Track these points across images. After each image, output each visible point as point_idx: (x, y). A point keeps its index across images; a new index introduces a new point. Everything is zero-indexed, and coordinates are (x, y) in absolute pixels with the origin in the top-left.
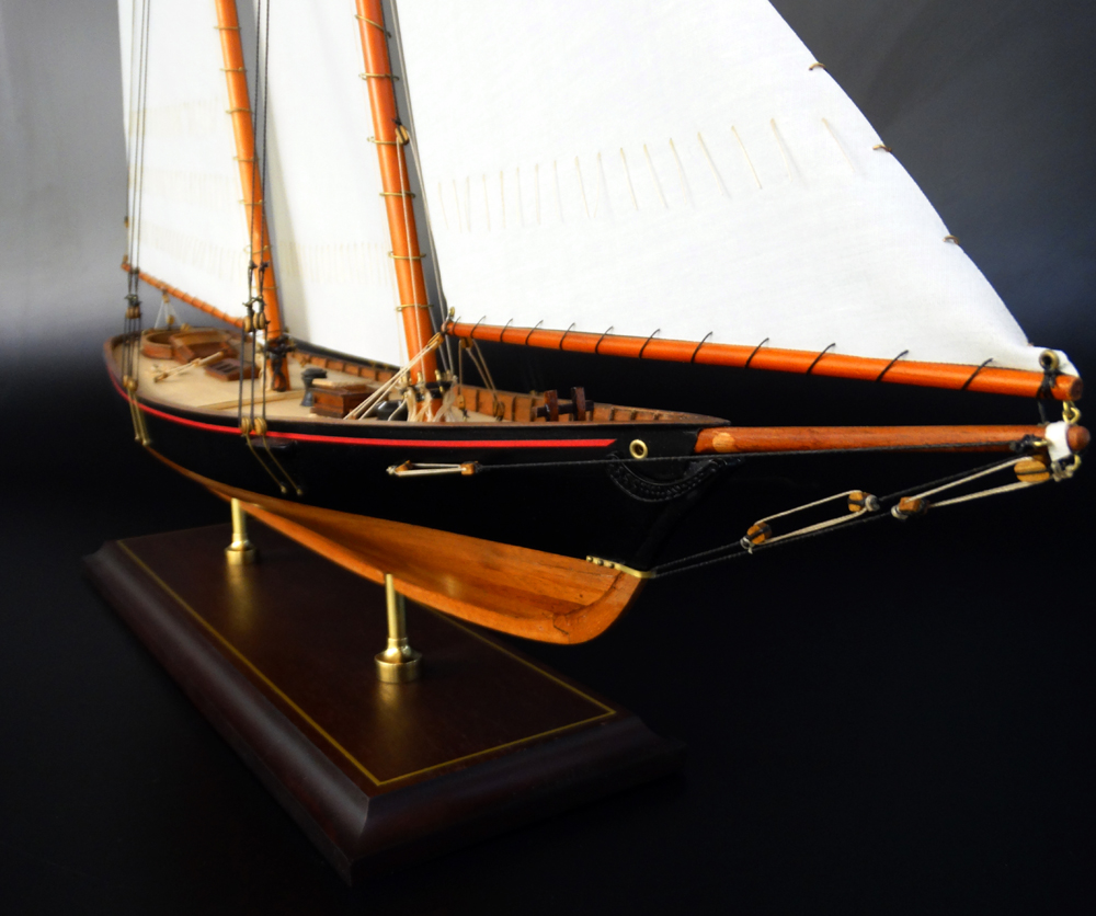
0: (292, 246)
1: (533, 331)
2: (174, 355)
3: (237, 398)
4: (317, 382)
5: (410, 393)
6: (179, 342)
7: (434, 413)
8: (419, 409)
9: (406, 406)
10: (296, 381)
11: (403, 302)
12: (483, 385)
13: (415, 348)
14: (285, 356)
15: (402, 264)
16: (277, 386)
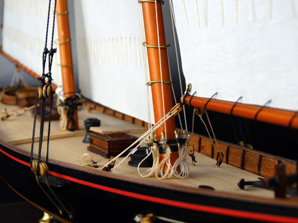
0: (84, 39)
1: (262, 108)
2: (18, 103)
3: (31, 137)
4: (92, 129)
5: (155, 147)
6: (21, 95)
7: (172, 164)
8: (161, 159)
9: (151, 155)
10: (81, 124)
11: (152, 79)
12: (207, 135)
13: (160, 114)
14: (76, 109)
15: (152, 51)
16: (70, 127)
